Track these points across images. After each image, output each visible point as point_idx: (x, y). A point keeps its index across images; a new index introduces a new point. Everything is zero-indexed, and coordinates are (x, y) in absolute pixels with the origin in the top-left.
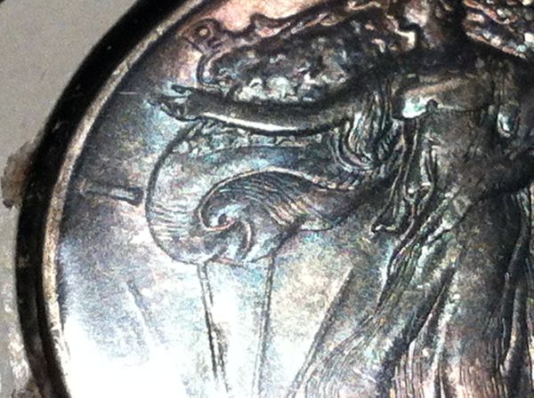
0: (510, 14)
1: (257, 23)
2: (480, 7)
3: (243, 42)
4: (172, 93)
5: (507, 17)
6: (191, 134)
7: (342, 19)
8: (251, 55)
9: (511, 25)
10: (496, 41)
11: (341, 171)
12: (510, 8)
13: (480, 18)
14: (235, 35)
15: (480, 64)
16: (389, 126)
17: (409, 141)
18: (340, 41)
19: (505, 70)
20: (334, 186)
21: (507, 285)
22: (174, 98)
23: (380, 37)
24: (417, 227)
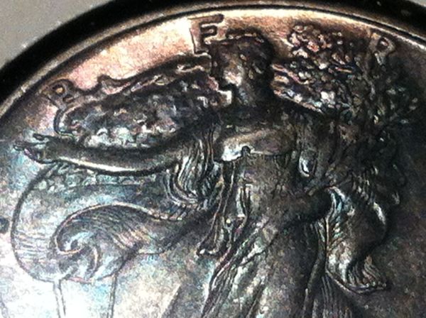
0: (309, 76)
1: (103, 82)
2: (285, 71)
3: (91, 99)
4: (33, 140)
5: (308, 79)
6: (49, 174)
7: (172, 80)
8: (98, 109)
9: (310, 85)
10: (298, 98)
11: (171, 205)
12: (309, 71)
13: (285, 80)
14: (85, 93)
15: (285, 117)
16: (211, 168)
17: (227, 180)
18: (171, 98)
19: (305, 122)
20: (165, 217)
21: (307, 299)
22: (35, 144)
23: (203, 95)
24: (234, 251)
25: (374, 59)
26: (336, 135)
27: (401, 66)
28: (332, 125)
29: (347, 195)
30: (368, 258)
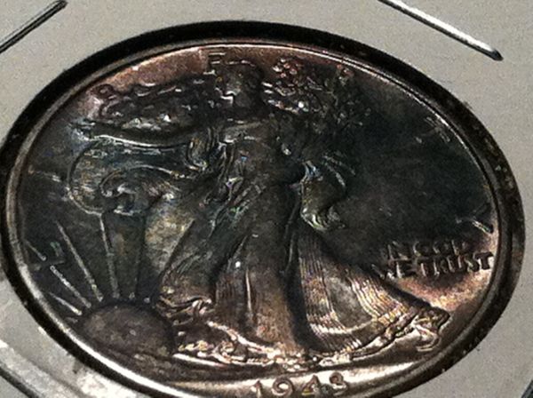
1: (136, 89)
3: (126, 98)
4: (83, 123)
6: (96, 146)
7: (188, 89)
8: (132, 105)
11: (188, 168)
14: (121, 94)
15: (272, 115)
17: (229, 155)
18: (186, 100)
20: (183, 176)
21: (287, 231)
22: (85, 126)
23: (211, 99)
24: (233, 200)
25: (339, 81)
26: (310, 129)
27: (358, 88)
28: (306, 122)
29: (317, 168)
30: (331, 208)
